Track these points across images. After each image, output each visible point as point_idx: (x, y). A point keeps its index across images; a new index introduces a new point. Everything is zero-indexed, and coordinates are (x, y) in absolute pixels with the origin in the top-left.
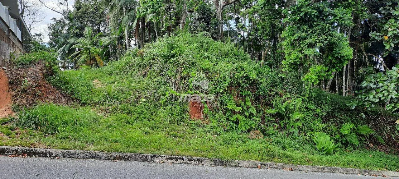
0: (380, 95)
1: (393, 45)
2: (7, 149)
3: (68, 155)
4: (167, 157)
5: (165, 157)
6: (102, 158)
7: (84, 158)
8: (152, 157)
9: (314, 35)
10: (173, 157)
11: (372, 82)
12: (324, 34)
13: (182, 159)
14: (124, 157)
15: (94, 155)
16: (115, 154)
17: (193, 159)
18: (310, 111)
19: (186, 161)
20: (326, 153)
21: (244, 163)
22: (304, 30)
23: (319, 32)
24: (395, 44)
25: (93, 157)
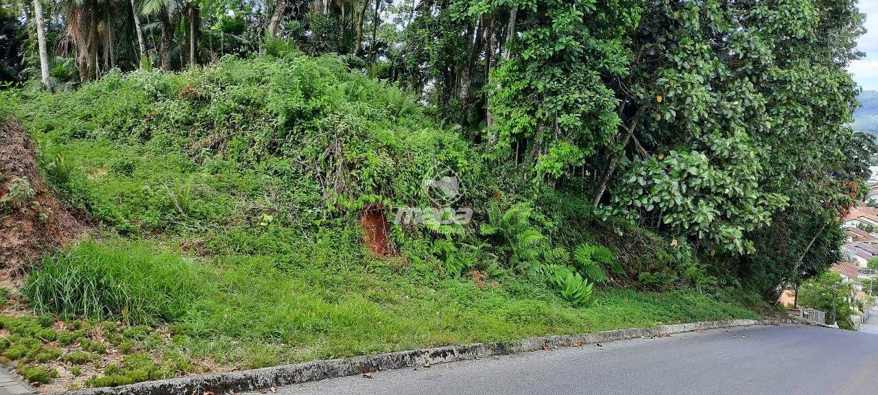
0: (657, 199)
1: (674, 114)
2: (171, 386)
3: (284, 377)
4: (432, 351)
5: (428, 352)
6: (340, 373)
7: (310, 380)
8: (410, 355)
9: (573, 88)
10: (440, 349)
11: (642, 176)
12: (589, 89)
13: (452, 352)
14: (372, 365)
15: (326, 370)
16: (357, 360)
17: (466, 349)
18: (535, 226)
19: (457, 354)
20: (579, 303)
21: (526, 344)
22: (554, 76)
23: (580, 83)
24: (677, 112)
25: (325, 374)
